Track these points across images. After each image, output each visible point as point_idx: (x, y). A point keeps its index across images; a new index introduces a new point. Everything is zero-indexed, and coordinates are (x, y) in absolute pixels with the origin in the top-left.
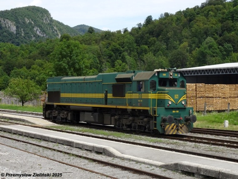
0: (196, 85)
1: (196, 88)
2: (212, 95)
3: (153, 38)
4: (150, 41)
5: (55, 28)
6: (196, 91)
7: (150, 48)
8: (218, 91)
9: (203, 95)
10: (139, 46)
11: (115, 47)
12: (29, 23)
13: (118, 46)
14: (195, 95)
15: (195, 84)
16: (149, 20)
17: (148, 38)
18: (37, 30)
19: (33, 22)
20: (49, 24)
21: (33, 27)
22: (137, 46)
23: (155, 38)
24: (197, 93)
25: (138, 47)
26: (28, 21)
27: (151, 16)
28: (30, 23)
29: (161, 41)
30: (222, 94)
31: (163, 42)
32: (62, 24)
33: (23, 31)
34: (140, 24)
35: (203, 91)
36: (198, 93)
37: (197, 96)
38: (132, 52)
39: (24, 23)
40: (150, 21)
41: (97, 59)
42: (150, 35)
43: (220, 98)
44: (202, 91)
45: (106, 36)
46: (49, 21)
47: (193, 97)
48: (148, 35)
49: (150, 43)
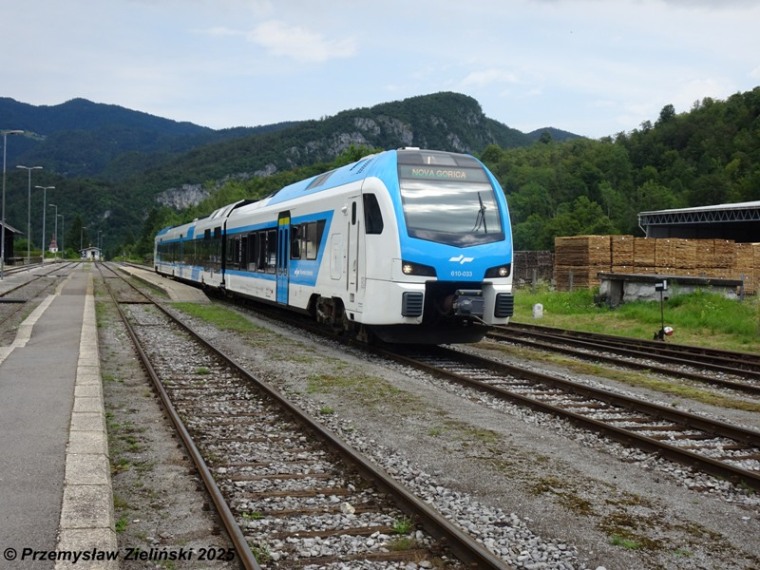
0: (611, 239)
1: (611, 244)
2: (652, 261)
3: (673, 152)
4: (663, 157)
5: (489, 134)
6: (611, 250)
7: (663, 173)
8: (668, 253)
9: (628, 259)
10: (640, 168)
11: (588, 170)
12: (438, 125)
13: (595, 169)
14: (609, 259)
15: (608, 237)
16: (667, 113)
17: (662, 152)
18: (453, 139)
19: (445, 124)
20: (477, 127)
21: (446, 134)
22: (634, 168)
23: (675, 152)
24: (614, 254)
25: (637, 170)
26: (437, 122)
27: (671, 106)
28: (440, 126)
29: (686, 158)
30: (678, 260)
31: (690, 160)
32: (503, 127)
33: (427, 140)
34: (648, 122)
35: (629, 252)
36: (617, 256)
37: (614, 262)
38: (622, 181)
39: (429, 125)
40: (669, 117)
41: (547, 194)
42: (665, 145)
43: (671, 267)
44: (625, 252)
45: (575, 147)
46: (477, 122)
47: (604, 263)
48: (661, 145)
49: (664, 161)
